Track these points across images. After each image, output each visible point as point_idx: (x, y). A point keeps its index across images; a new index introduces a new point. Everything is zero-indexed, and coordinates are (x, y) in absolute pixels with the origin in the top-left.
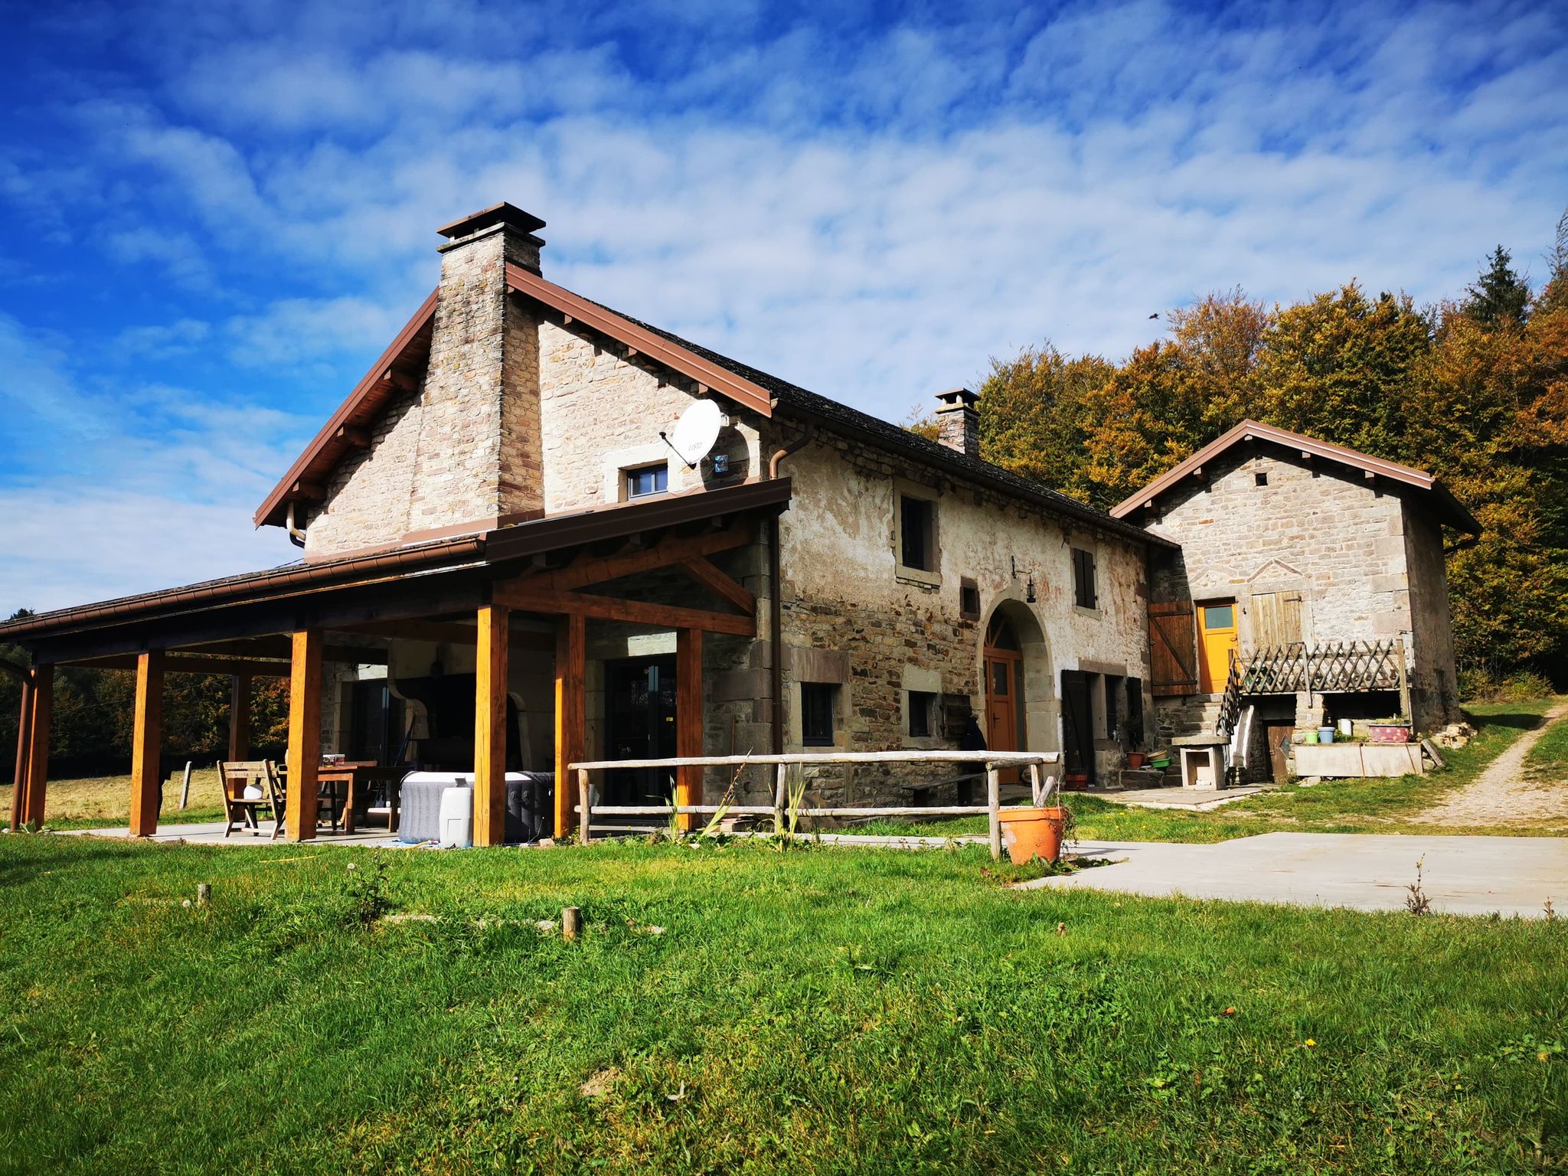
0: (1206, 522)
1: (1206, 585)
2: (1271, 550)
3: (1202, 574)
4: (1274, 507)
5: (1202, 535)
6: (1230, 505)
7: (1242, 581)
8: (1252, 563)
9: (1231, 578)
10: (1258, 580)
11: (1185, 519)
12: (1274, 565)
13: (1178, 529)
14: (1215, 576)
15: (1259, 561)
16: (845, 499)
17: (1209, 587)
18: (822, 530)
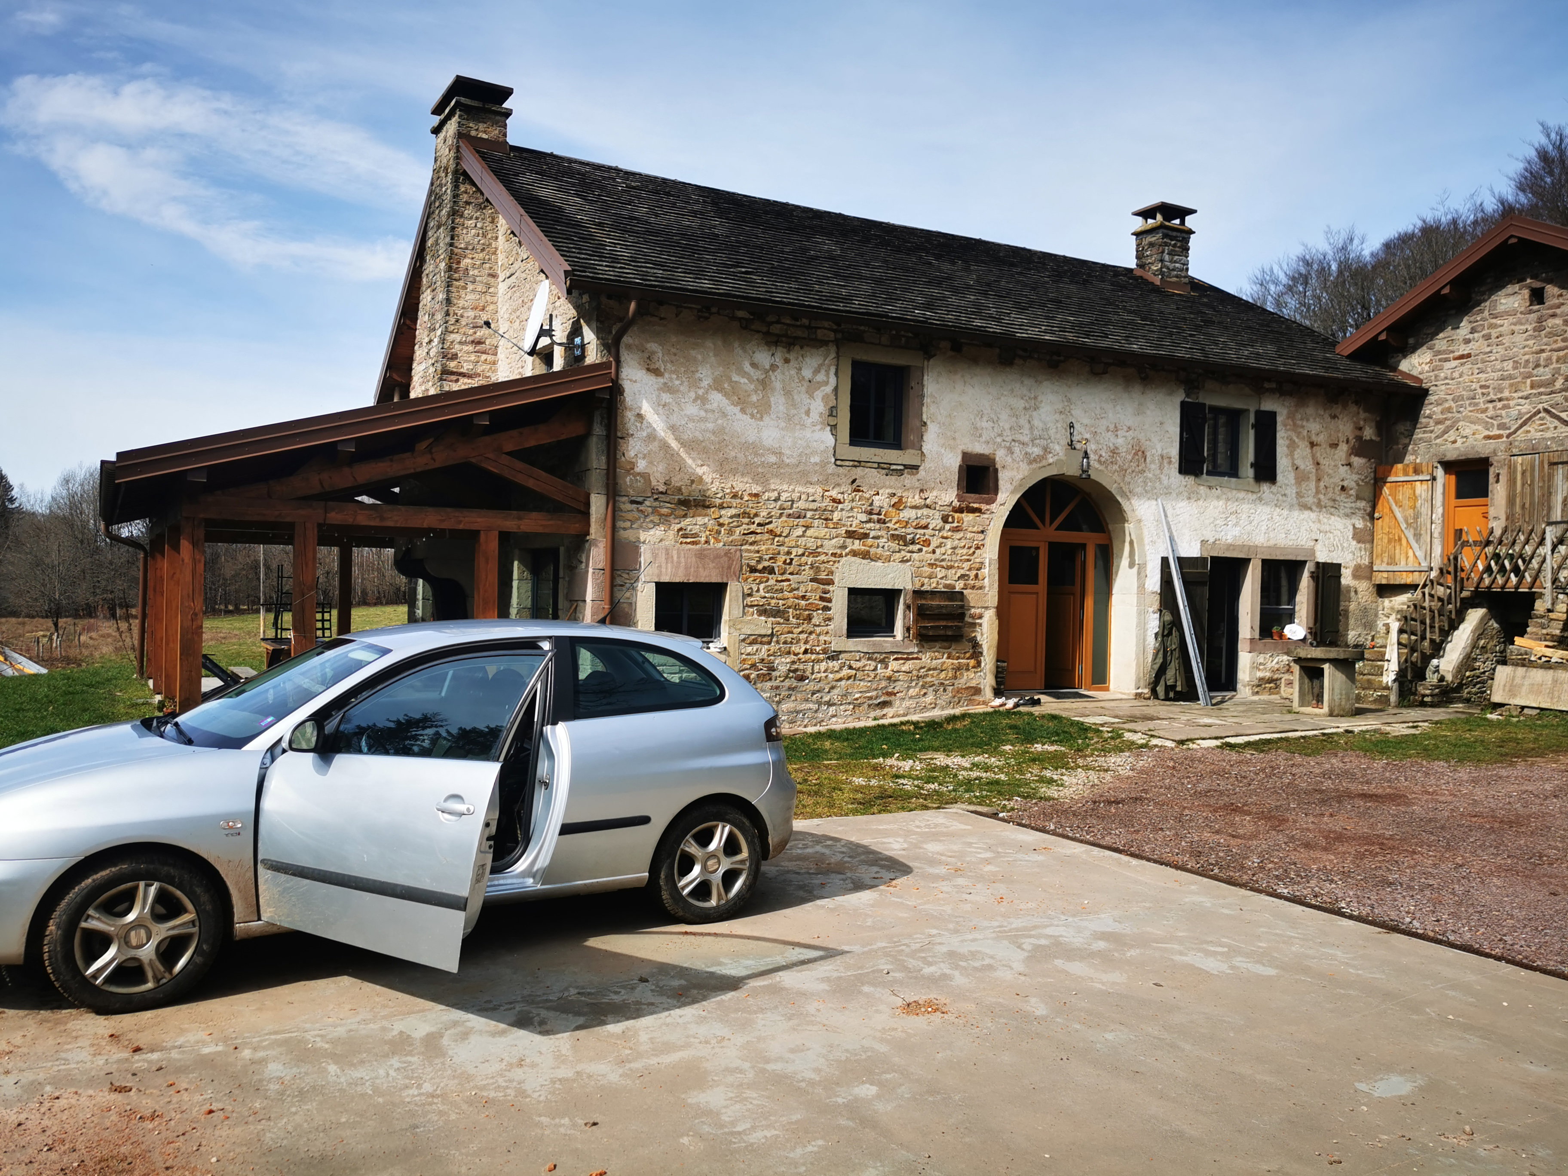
0: (1462, 357)
1: (1454, 442)
2: (1540, 394)
3: (1452, 427)
4: (1550, 335)
5: (1456, 375)
6: (1494, 333)
7: (1500, 437)
8: (1514, 413)
9: (1487, 433)
10: (1521, 435)
11: (1439, 352)
12: (1542, 415)
13: (1427, 368)
14: (1467, 429)
15: (1524, 409)
16: (745, 374)
17: (1458, 444)
18: (703, 414)
